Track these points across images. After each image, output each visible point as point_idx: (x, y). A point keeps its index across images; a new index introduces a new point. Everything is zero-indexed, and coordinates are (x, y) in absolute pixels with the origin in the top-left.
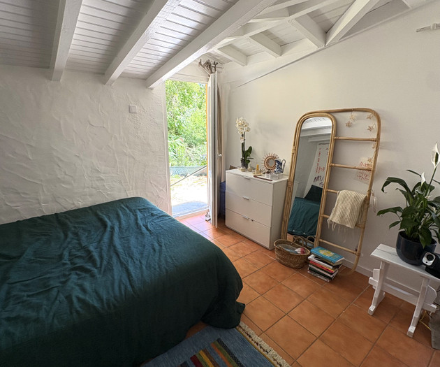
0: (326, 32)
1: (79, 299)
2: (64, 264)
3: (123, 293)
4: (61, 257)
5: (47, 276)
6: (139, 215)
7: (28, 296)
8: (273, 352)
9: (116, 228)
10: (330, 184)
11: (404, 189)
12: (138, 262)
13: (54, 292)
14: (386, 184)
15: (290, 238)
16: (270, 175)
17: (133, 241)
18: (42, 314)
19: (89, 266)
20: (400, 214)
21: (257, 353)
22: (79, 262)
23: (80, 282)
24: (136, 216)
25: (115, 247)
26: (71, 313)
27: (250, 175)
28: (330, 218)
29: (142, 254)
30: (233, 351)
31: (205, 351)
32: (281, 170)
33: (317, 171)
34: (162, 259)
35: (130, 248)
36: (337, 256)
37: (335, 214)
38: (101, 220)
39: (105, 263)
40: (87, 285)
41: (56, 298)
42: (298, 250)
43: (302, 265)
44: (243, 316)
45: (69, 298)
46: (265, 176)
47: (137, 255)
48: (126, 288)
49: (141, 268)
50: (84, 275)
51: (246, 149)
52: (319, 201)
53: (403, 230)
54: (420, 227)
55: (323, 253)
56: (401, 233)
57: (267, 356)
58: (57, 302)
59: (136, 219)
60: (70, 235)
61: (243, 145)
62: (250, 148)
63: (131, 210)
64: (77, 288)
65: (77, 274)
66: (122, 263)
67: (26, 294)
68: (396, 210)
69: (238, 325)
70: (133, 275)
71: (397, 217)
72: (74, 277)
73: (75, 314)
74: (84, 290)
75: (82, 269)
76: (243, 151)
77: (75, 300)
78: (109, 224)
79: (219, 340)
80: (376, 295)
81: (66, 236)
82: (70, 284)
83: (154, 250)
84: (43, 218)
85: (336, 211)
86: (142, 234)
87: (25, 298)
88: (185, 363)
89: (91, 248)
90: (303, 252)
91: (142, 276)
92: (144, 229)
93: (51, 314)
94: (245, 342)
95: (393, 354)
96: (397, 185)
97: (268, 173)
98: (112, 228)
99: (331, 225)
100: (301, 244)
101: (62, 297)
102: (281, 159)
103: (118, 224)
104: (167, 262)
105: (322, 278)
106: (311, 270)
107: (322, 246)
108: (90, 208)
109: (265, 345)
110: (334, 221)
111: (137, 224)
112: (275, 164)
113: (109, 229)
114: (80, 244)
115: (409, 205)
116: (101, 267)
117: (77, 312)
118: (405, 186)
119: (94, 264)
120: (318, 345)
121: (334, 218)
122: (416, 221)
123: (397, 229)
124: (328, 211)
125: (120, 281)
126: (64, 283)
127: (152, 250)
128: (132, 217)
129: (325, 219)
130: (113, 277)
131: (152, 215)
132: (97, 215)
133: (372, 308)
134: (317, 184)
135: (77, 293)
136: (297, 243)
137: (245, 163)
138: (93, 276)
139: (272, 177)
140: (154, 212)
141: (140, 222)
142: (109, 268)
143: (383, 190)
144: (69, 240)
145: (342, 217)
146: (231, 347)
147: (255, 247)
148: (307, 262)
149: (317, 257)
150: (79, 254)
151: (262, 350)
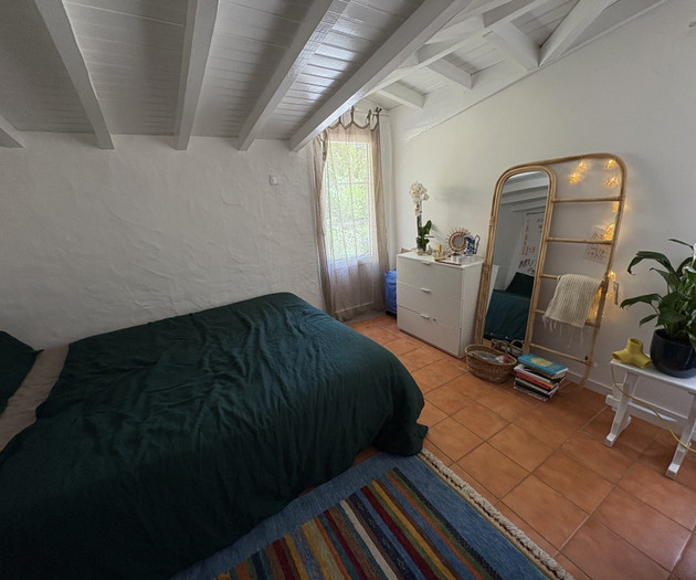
0: (540, 46)
1: (225, 411)
2: (206, 372)
3: (276, 406)
4: (201, 364)
5: (189, 384)
6: (289, 315)
7: (169, 407)
8: (469, 487)
9: (262, 331)
10: (546, 267)
11: (667, 271)
12: (291, 370)
13: (197, 403)
14: (635, 261)
15: (487, 343)
16: (458, 258)
17: (283, 345)
18: (187, 427)
19: (233, 374)
20: (656, 303)
21: (446, 488)
22: (223, 370)
23: (225, 392)
24: (284, 315)
25: (262, 352)
26: (219, 427)
27: (431, 259)
28: (547, 314)
29: (295, 360)
30: (415, 484)
31: (379, 482)
32: (472, 251)
33: (526, 250)
34: (321, 367)
35: (280, 353)
36: (557, 367)
37: (553, 309)
38: (243, 320)
39: (252, 370)
40: (234, 396)
41: (200, 410)
42: (500, 359)
43: (508, 379)
44: (425, 441)
45: (214, 409)
46: (451, 260)
47: (290, 362)
48: (279, 401)
49: (295, 377)
50: (229, 384)
51: (424, 225)
52: (528, 293)
53: (662, 327)
54: (690, 322)
55: (536, 362)
56: (658, 332)
57: (461, 492)
58: (202, 414)
59: (286, 319)
60: (209, 338)
61: (419, 219)
62: (429, 223)
63: (277, 309)
64: (222, 398)
65: (222, 384)
66: (271, 371)
67: (167, 404)
68: (648, 299)
69: (420, 452)
70: (288, 388)
71: (652, 309)
72: (218, 387)
73: (223, 428)
74: (231, 402)
75: (226, 377)
76: (419, 228)
77: (221, 411)
78: (253, 324)
79: (396, 470)
80: (617, 420)
81: (204, 339)
82: (214, 395)
83: (310, 356)
84: (177, 319)
85: (555, 303)
86: (293, 336)
87: (166, 409)
88: (354, 494)
89: (235, 353)
90: (506, 361)
91: (297, 386)
92: (295, 331)
93: (197, 427)
94: (430, 472)
95: (644, 500)
96: (654, 263)
97: (455, 255)
98: (257, 330)
99: (548, 324)
100: (503, 351)
101: (206, 408)
102: (473, 235)
103: (263, 325)
104: (326, 369)
105: (535, 396)
106: (518, 384)
107: (535, 352)
108: (229, 306)
109: (456, 477)
110: (552, 317)
111: (286, 325)
112: (461, 242)
113: (253, 331)
114: (221, 349)
115: (671, 291)
116: (247, 375)
117: (225, 425)
118: (667, 264)
119: (239, 370)
120: (533, 483)
121: (553, 313)
122: (683, 313)
123: (653, 326)
124: (543, 305)
125: (272, 393)
126: (208, 392)
127: (307, 357)
128: (280, 318)
129: (539, 316)
130: (263, 387)
131: (304, 313)
132: (237, 314)
133: (611, 438)
134: (525, 271)
135: (223, 404)
136: (498, 350)
137: (422, 243)
138: (240, 386)
139: (460, 260)
140: (307, 311)
141: (291, 323)
142: (258, 377)
143: (629, 271)
144: (207, 344)
145: (566, 311)
146: (411, 479)
147: (439, 355)
148: (512, 374)
149: (527, 367)
150: (221, 360)
151: (453, 485)
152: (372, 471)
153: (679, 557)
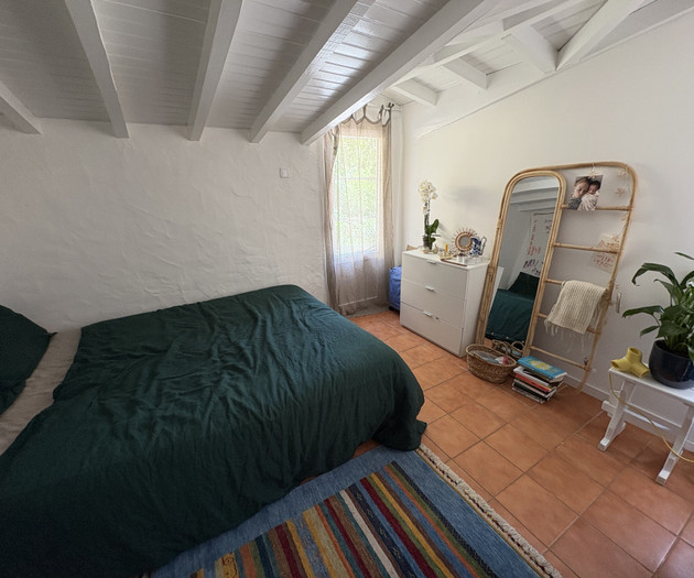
0: (559, 50)
1: (234, 401)
2: (214, 362)
3: (283, 398)
4: (210, 353)
5: (198, 374)
6: (295, 307)
7: (181, 394)
8: (464, 484)
9: (269, 323)
10: (551, 272)
11: (669, 281)
12: (296, 364)
13: (207, 393)
14: (640, 272)
15: (488, 344)
16: (463, 258)
17: (289, 338)
18: (198, 416)
19: (241, 365)
20: (658, 315)
21: (442, 484)
22: (231, 361)
23: (233, 382)
24: (290, 307)
25: (269, 344)
26: (228, 417)
27: (436, 258)
28: (550, 318)
29: (301, 354)
30: (412, 478)
31: (377, 474)
32: (478, 252)
33: (532, 250)
34: (326, 362)
35: (286, 346)
36: (556, 370)
37: (556, 313)
38: (251, 312)
39: (259, 362)
40: (242, 387)
41: (210, 399)
42: (500, 360)
43: (507, 380)
44: (424, 437)
45: (223, 399)
46: (457, 260)
47: (295, 356)
48: (286, 393)
49: (301, 371)
50: (237, 375)
51: (431, 223)
52: (532, 294)
53: (662, 338)
54: (690, 335)
55: (536, 365)
56: (658, 343)
57: (457, 488)
58: (212, 403)
59: (292, 312)
60: (217, 329)
61: (427, 217)
62: (437, 222)
63: (284, 301)
64: (231, 389)
65: (229, 374)
66: (278, 363)
67: (177, 392)
68: (651, 310)
69: (418, 447)
70: (292, 378)
71: (653, 320)
72: (226, 377)
73: (232, 418)
74: (239, 393)
75: (235, 368)
76: (426, 226)
77: (230, 402)
78: (260, 316)
79: (394, 463)
80: (612, 425)
81: (213, 329)
82: (224, 385)
83: (316, 350)
84: (185, 307)
85: (558, 309)
86: (300, 330)
87: (177, 397)
88: (354, 485)
89: (243, 345)
90: (506, 362)
91: (303, 378)
92: (301, 325)
93: (207, 416)
94: (427, 467)
95: (633, 504)
96: (658, 275)
97: (461, 255)
98: (264, 322)
99: (550, 328)
100: (504, 352)
101: (216, 398)
102: (480, 236)
103: (269, 316)
104: (331, 365)
105: (533, 397)
106: (517, 385)
107: (535, 355)
108: (236, 296)
109: (451, 473)
110: (554, 322)
111: (292, 318)
112: (470, 243)
113: (260, 323)
114: (229, 339)
115: (674, 304)
116: (255, 367)
117: (234, 415)
118: (671, 277)
119: (247, 361)
120: (526, 482)
121: (556, 318)
122: (684, 326)
123: (653, 337)
124: (546, 309)
125: (278, 385)
126: (217, 383)
127: (312, 351)
128: (286, 310)
129: (541, 320)
130: (269, 379)
131: (310, 307)
132: (244, 306)
133: (605, 442)
134: (529, 271)
135: (231, 394)
136: (499, 351)
137: (428, 242)
138: (247, 377)
139: (466, 261)
140: (312, 304)
141: (297, 317)
142: (265, 369)
143: (634, 282)
144: (216, 334)
145: (568, 317)
146: (409, 472)
147: (440, 353)
148: (512, 375)
149: (526, 370)
150: (229, 350)
151: (449, 481)
152: (371, 464)
153: (663, 559)
